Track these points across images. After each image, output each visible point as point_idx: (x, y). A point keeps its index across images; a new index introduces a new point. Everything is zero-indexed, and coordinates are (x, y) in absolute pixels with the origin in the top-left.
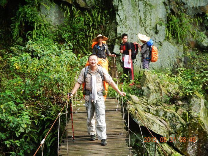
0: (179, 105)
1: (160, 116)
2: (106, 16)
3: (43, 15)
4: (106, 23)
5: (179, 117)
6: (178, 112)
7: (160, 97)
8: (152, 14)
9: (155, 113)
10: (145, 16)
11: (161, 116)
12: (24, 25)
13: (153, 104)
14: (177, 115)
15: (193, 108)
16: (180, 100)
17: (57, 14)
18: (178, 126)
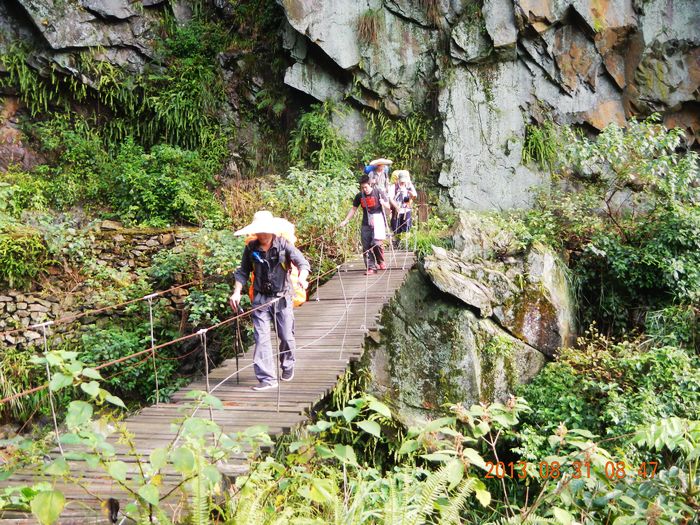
0: (509, 264)
1: (477, 279)
2: (428, 128)
3: (335, 126)
4: (429, 139)
5: (509, 281)
6: (508, 273)
7: (480, 252)
8: (501, 124)
9: (470, 274)
10: (490, 128)
11: (480, 278)
12: (307, 141)
13: (469, 261)
14: (504, 277)
15: (532, 269)
16: (512, 256)
17: (357, 126)
18: (507, 295)
